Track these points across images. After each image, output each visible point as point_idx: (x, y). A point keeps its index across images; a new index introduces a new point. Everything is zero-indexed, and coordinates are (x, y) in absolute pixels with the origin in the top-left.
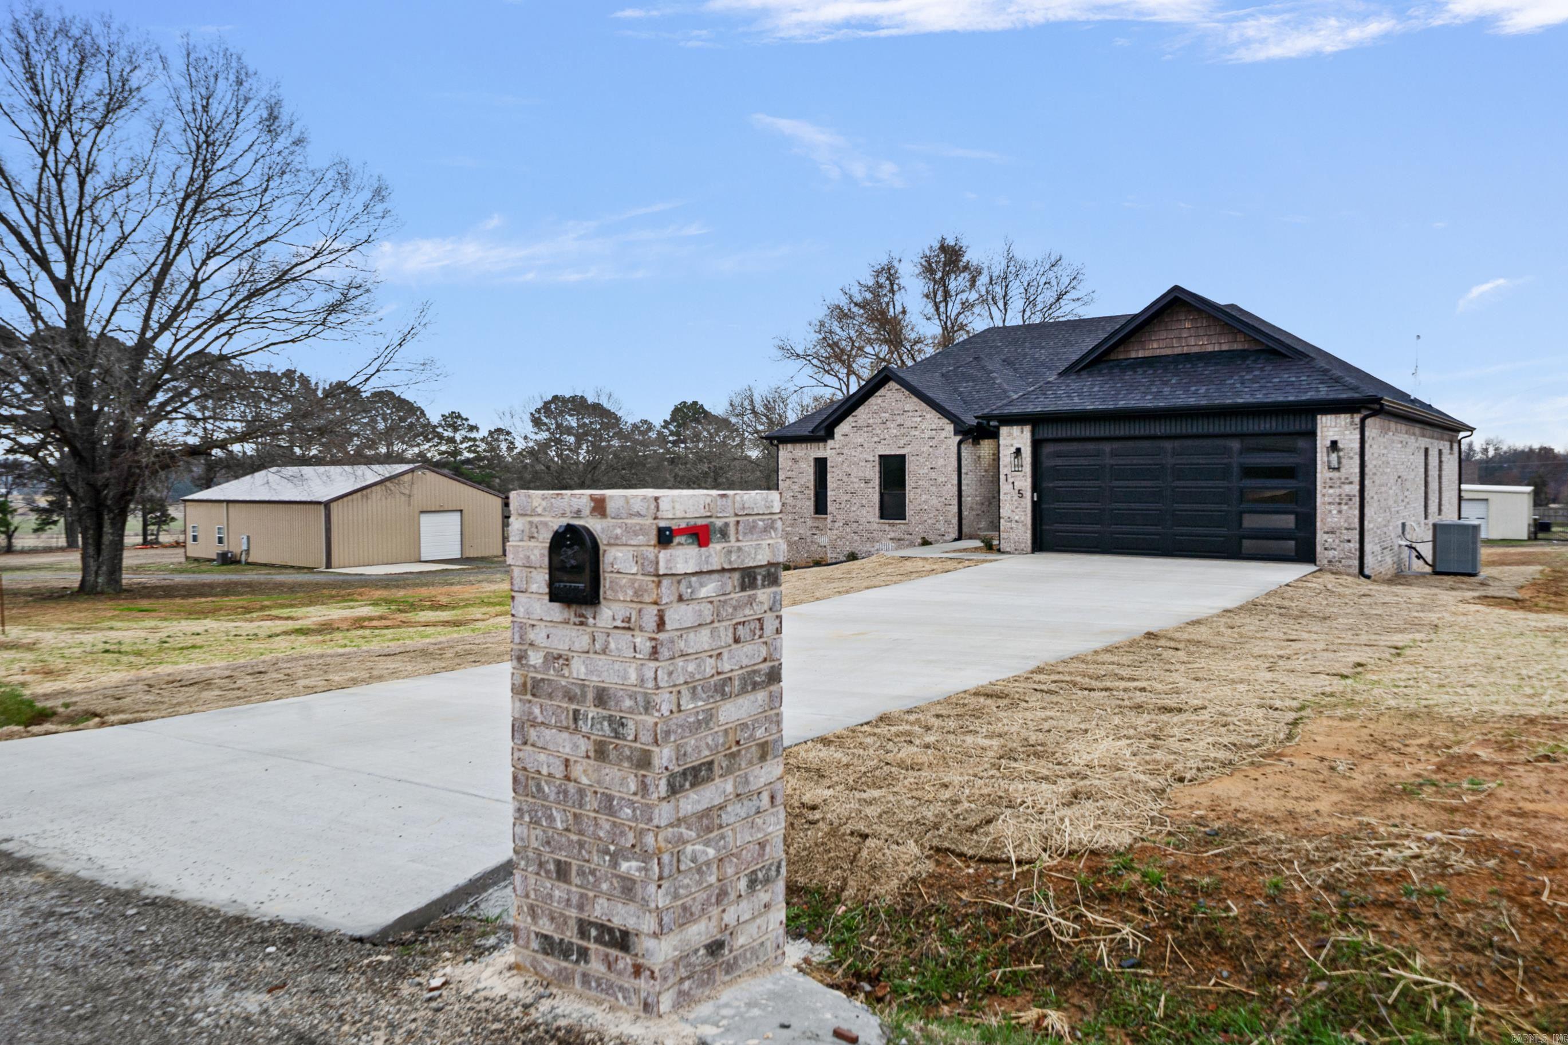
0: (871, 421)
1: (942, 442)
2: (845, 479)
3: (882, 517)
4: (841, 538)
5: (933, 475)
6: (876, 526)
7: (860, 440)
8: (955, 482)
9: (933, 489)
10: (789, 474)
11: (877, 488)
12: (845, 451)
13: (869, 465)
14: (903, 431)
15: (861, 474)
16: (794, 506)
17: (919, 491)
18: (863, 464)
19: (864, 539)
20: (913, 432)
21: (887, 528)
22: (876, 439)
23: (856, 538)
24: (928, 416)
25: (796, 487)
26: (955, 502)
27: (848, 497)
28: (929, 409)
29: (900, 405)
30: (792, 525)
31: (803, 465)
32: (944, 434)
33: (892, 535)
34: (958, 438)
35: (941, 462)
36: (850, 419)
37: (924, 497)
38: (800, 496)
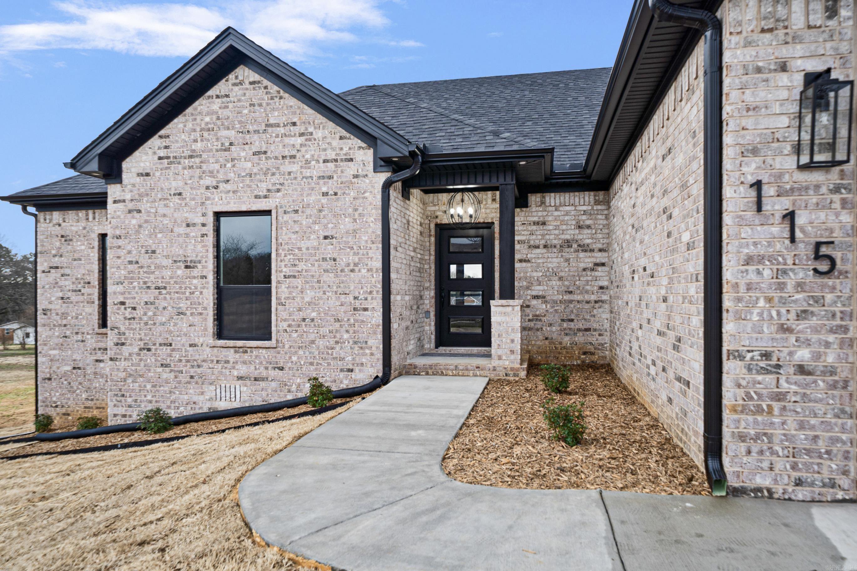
0: (199, 146)
1: (348, 185)
2: (144, 260)
3: (220, 335)
4: (134, 376)
5: (329, 250)
6: (207, 352)
7: (176, 184)
8: (378, 264)
9: (329, 278)
10: (56, 261)
11: (211, 278)
12: (144, 206)
13: (194, 232)
14: (264, 164)
15: (177, 251)
16: (64, 315)
17: (298, 282)
18: (182, 230)
19: (184, 378)
20: (287, 167)
21: (231, 355)
22: (209, 181)
23: (166, 375)
24: (319, 134)
25: (67, 283)
26: (377, 304)
27: (150, 295)
28: (320, 119)
29: (259, 113)
30: (61, 347)
31: (80, 246)
32: (351, 169)
33: (242, 370)
34: (383, 177)
35: (346, 224)
36: (155, 142)
37: (309, 295)
38: (74, 298)
